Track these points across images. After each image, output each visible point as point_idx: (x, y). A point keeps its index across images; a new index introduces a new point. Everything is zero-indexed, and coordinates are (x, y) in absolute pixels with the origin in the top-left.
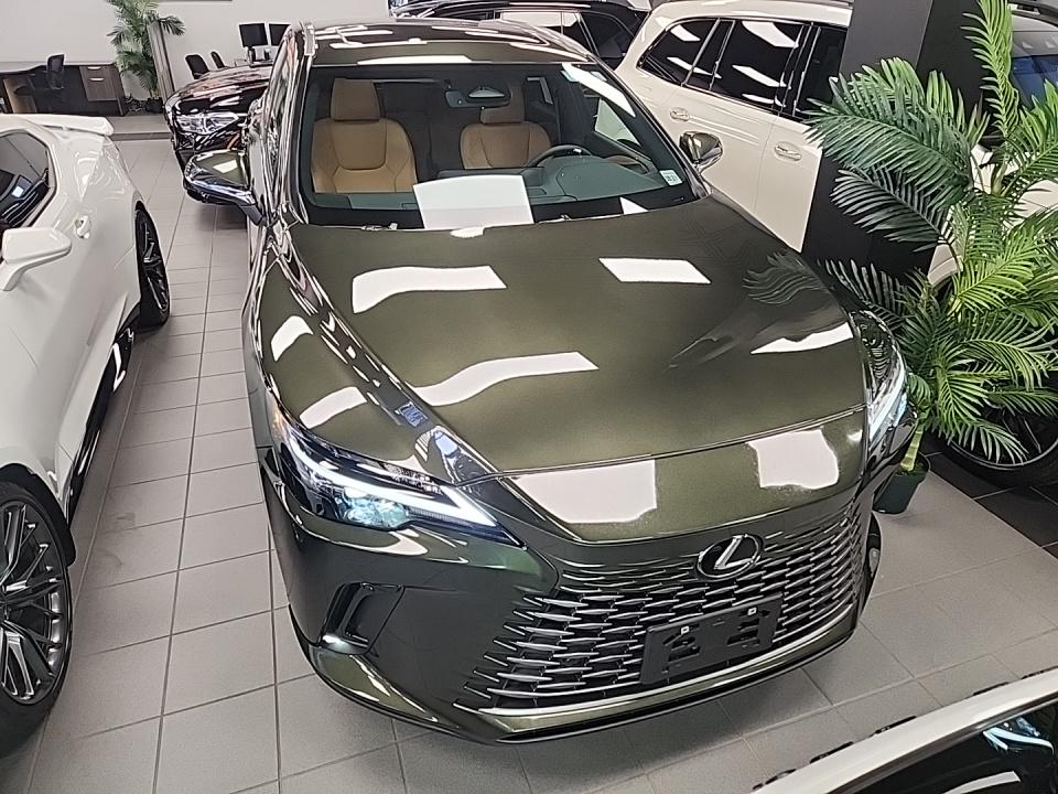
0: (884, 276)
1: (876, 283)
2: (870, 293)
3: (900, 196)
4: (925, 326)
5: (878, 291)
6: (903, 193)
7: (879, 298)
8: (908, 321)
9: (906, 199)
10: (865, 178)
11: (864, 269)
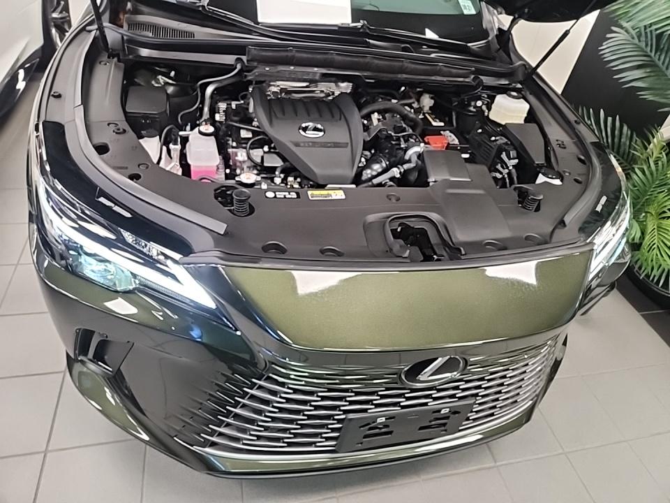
0: (625, 128)
1: (617, 132)
2: (610, 140)
3: (659, 59)
4: (649, 176)
5: (616, 140)
6: (663, 57)
7: (616, 146)
8: (637, 171)
9: (663, 63)
10: (633, 38)
11: (610, 119)
